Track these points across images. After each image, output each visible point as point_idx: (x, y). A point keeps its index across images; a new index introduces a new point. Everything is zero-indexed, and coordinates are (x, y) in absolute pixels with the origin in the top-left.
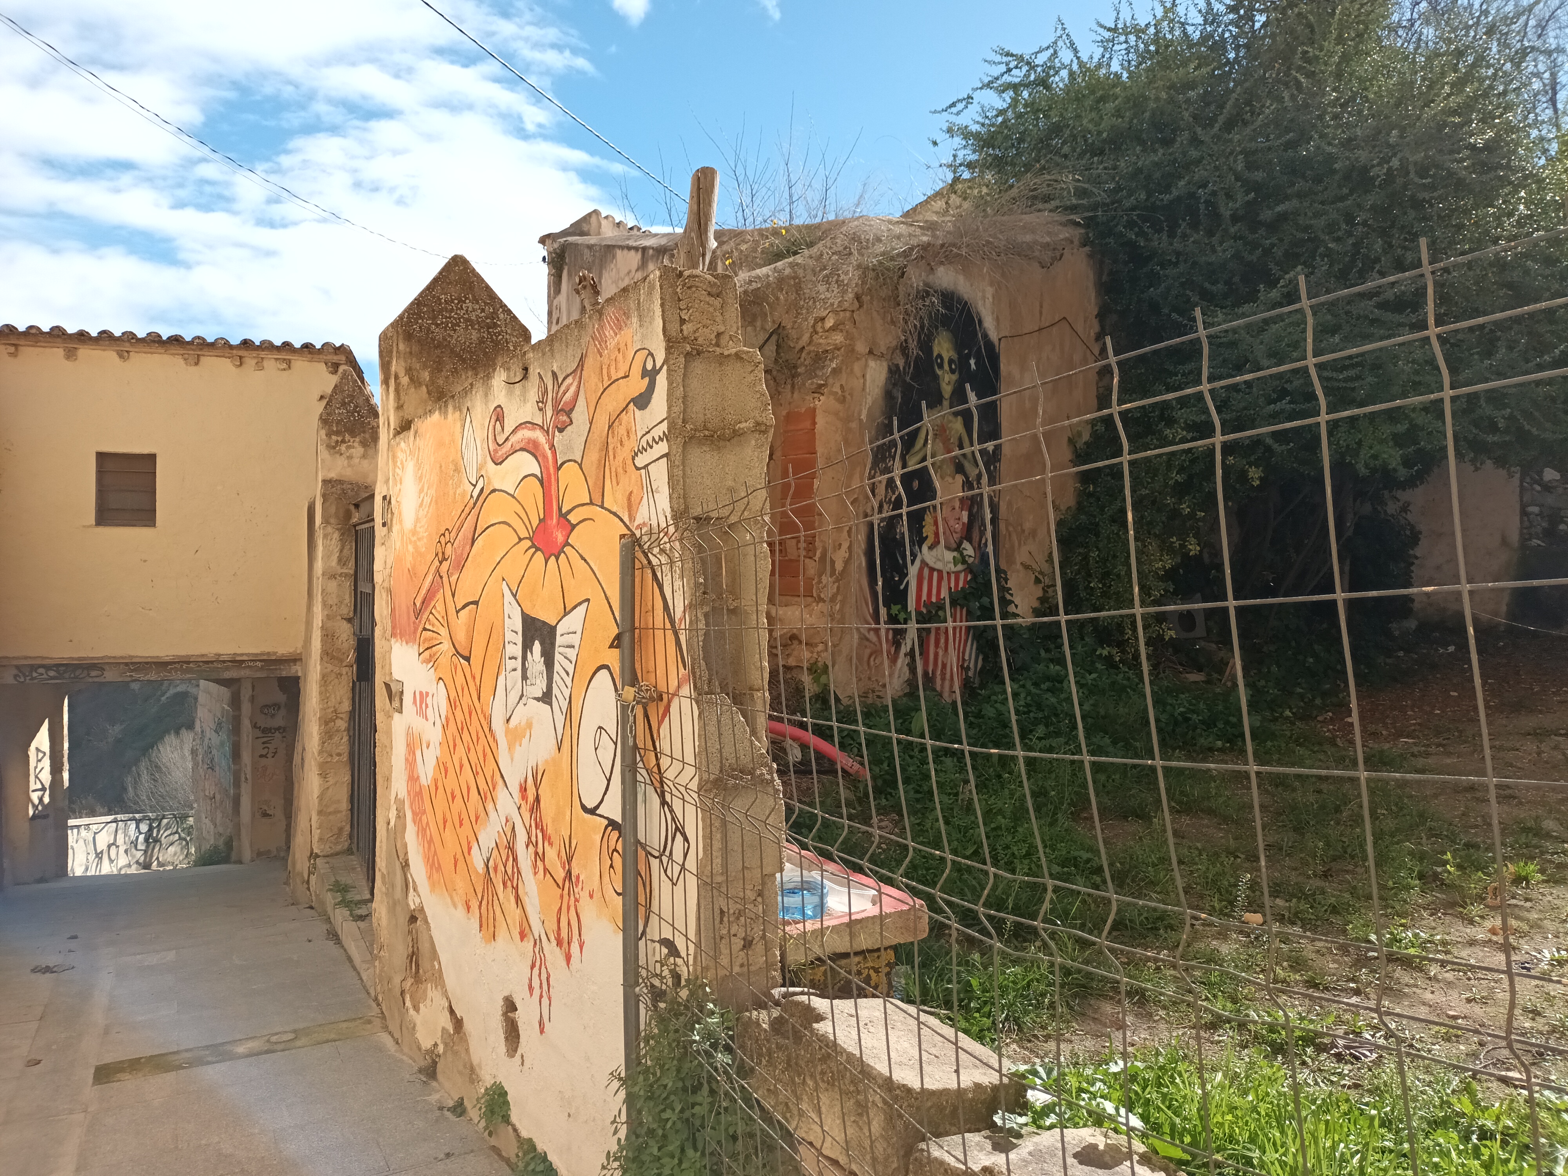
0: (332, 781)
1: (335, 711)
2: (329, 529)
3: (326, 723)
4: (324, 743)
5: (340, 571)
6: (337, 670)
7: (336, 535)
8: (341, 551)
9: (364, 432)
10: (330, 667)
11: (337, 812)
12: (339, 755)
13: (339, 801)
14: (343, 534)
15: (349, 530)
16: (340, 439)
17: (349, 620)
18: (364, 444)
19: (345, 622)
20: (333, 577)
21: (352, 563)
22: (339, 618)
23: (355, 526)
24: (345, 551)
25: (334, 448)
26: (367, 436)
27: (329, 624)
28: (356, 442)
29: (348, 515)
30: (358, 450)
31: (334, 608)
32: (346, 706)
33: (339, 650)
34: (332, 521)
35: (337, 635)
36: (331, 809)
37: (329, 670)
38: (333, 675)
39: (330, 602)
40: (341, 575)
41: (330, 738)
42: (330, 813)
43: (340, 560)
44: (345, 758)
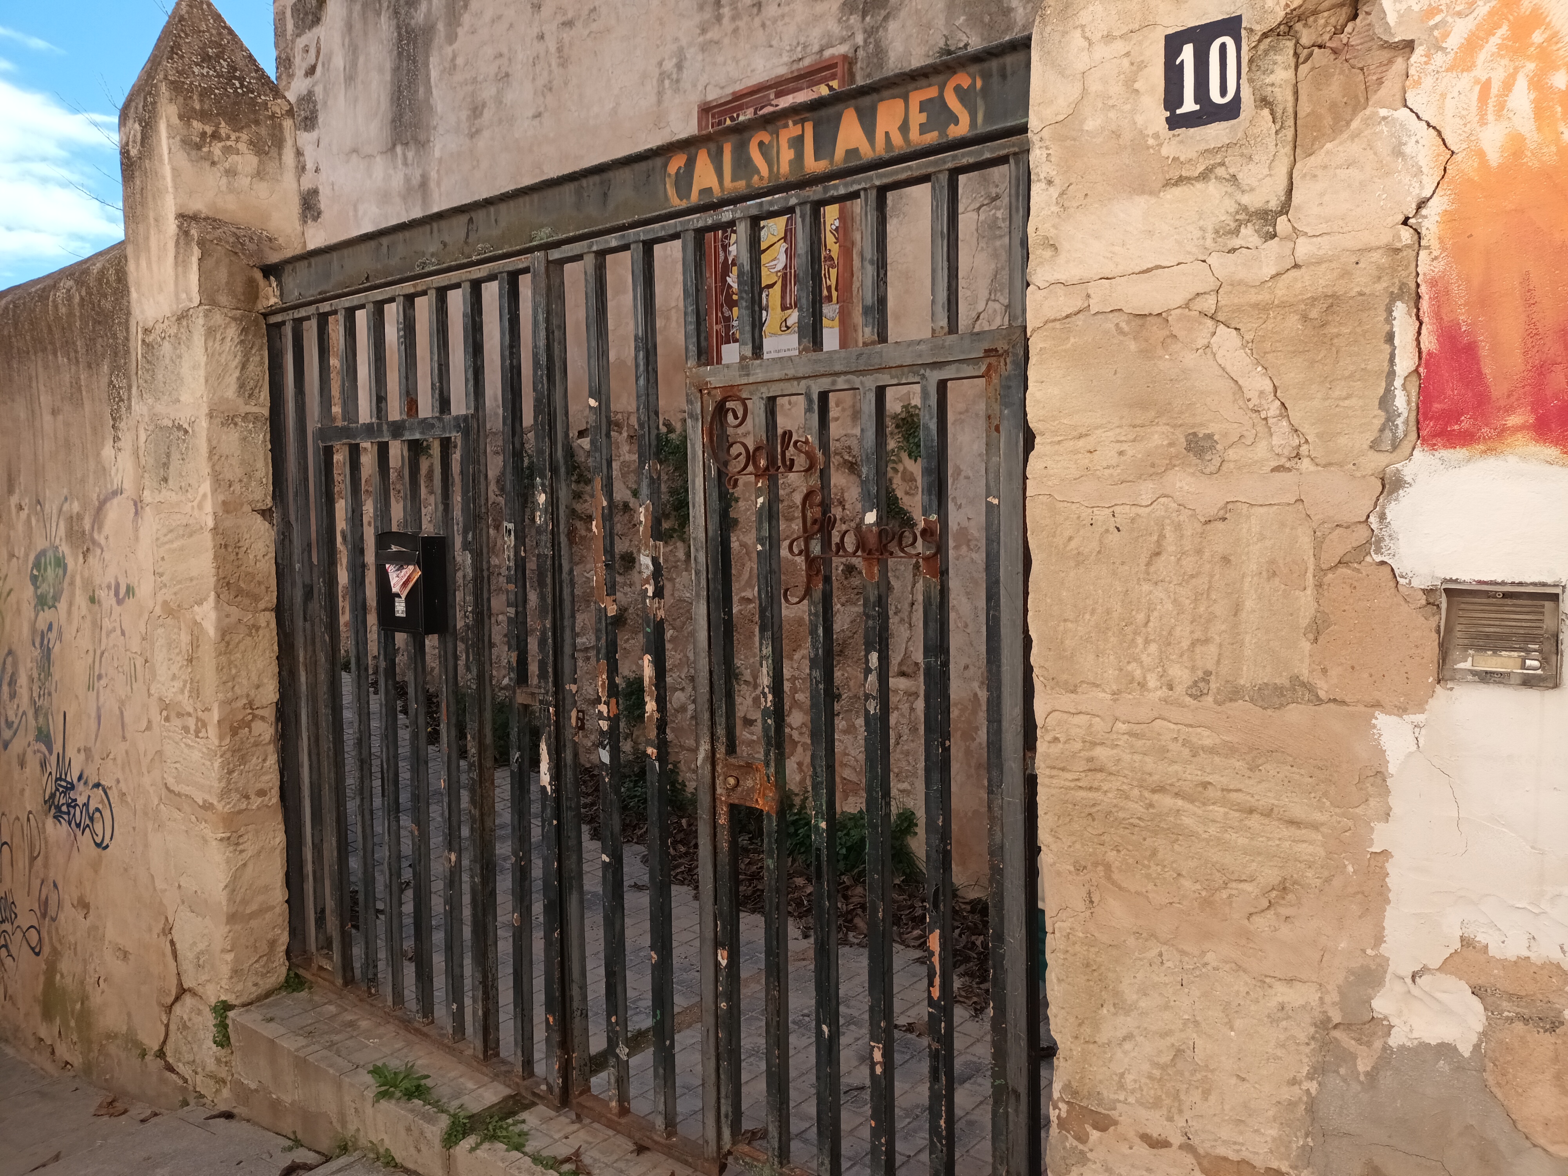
0: (250, 848)
1: (250, 704)
2: (218, 318)
3: (234, 732)
4: (230, 772)
5: (244, 409)
6: (248, 618)
7: (232, 332)
8: (244, 366)
9: (257, 122)
10: (235, 612)
11: (263, 910)
12: (261, 793)
13: (266, 889)
14: (245, 331)
15: (256, 322)
16: (209, 130)
17: (265, 514)
18: (258, 147)
19: (259, 518)
20: (230, 420)
21: (264, 395)
22: (247, 508)
23: (265, 315)
24: (251, 367)
25: (198, 147)
26: (263, 131)
27: (229, 522)
28: (242, 141)
29: (252, 293)
30: (246, 161)
31: (237, 487)
32: (270, 693)
33: (251, 576)
34: (223, 299)
35: (245, 544)
36: (254, 907)
37: (233, 619)
38: (243, 629)
39: (228, 475)
40: (245, 417)
41: (243, 760)
42: (253, 915)
43: (242, 386)
44: (274, 798)
